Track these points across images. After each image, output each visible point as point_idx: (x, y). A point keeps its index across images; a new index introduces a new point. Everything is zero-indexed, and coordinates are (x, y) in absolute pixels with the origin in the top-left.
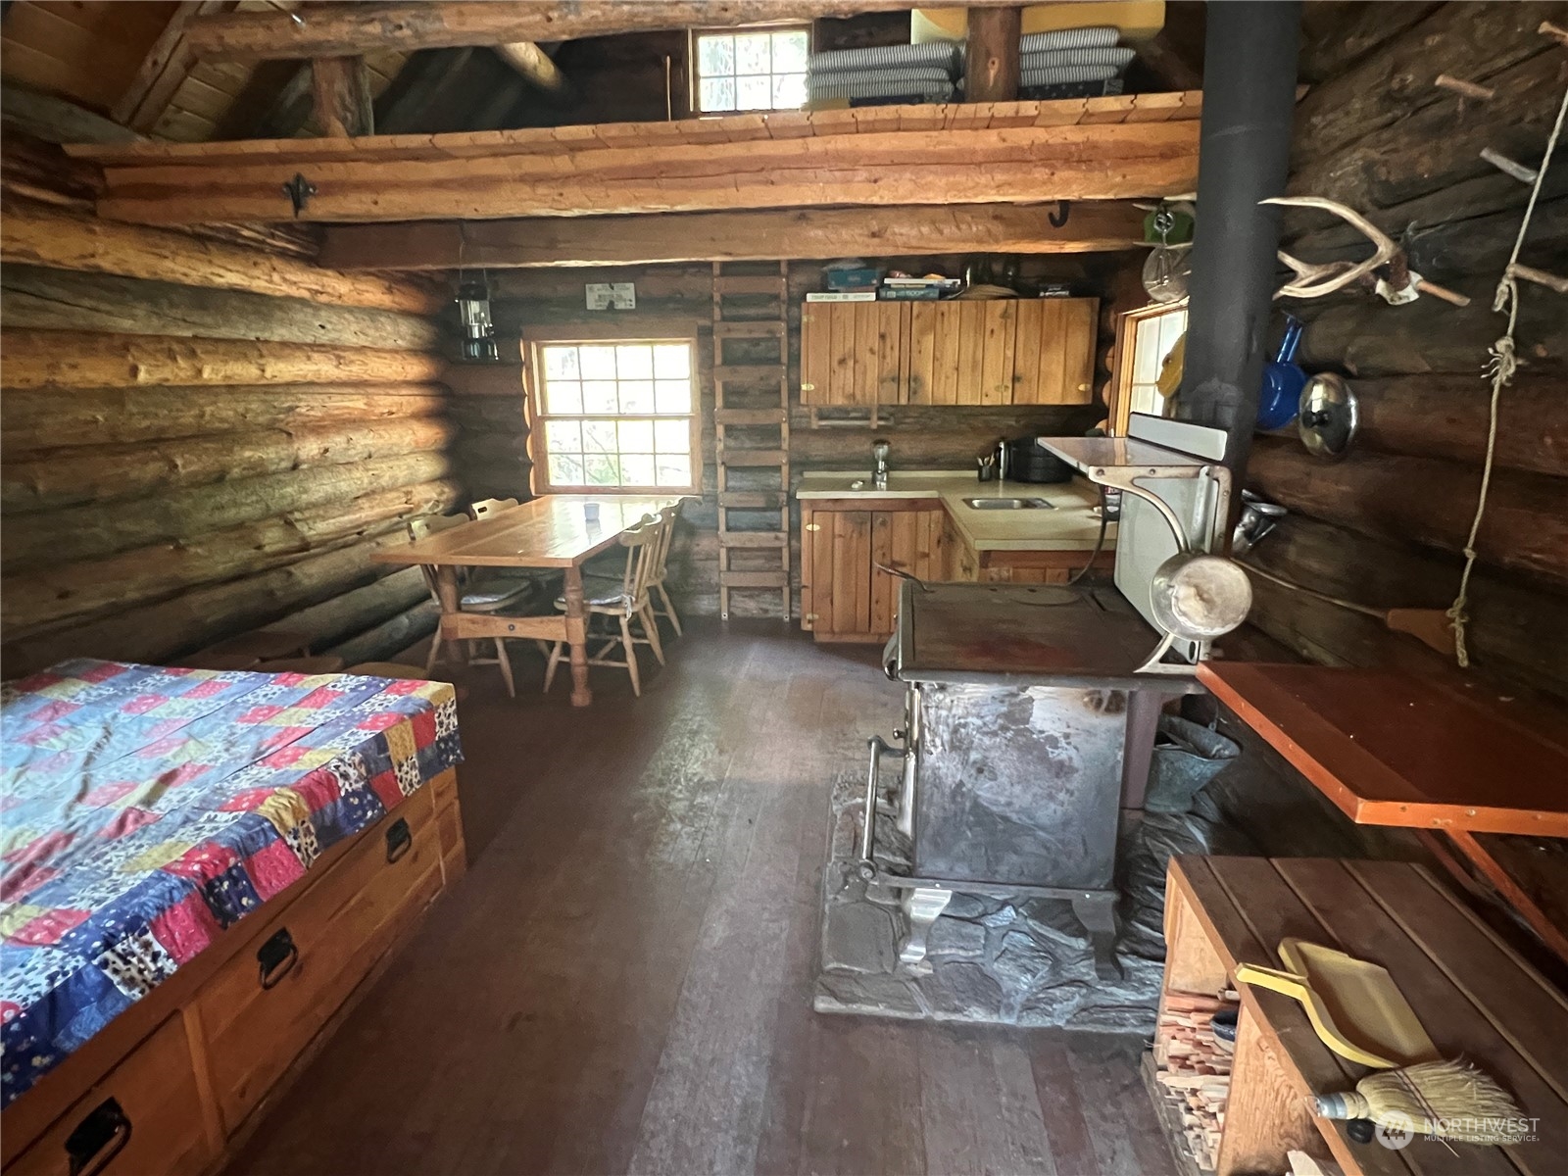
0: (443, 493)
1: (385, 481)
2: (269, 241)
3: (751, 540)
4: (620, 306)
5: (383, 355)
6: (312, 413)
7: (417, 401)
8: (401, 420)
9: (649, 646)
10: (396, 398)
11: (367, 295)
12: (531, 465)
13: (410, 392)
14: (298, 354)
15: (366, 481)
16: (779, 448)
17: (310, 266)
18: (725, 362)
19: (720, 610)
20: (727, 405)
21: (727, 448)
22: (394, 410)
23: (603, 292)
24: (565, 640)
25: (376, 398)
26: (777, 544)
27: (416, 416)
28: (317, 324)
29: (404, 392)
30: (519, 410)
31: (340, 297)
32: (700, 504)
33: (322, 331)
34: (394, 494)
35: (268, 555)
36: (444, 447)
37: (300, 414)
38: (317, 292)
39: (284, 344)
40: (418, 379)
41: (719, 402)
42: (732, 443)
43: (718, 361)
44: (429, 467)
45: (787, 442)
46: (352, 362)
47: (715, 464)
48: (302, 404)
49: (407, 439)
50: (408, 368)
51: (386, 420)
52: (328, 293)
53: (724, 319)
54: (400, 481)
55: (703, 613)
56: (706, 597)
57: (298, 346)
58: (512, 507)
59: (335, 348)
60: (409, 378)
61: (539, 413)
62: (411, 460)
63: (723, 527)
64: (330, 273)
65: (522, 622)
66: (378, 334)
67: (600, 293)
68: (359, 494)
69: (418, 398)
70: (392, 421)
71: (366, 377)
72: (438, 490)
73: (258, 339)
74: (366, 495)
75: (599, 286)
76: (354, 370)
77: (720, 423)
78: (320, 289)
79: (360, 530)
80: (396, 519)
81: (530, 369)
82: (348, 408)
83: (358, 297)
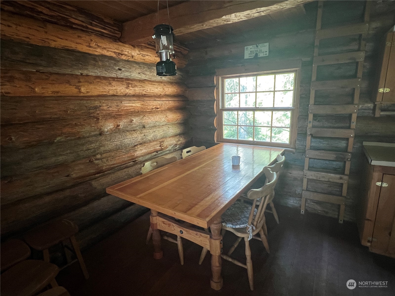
0: (179, 140)
1: (150, 137)
2: (90, 26)
3: (323, 177)
4: (261, 55)
5: (155, 83)
6: (111, 109)
7: (171, 103)
8: (162, 111)
9: (261, 241)
10: (159, 102)
11: (147, 57)
12: (215, 130)
13: (166, 99)
14: (104, 81)
15: (140, 138)
16: (349, 128)
17: (116, 41)
18: (318, 79)
19: (300, 207)
20: (316, 103)
21: (313, 127)
22: (158, 107)
23: (253, 50)
24: (209, 249)
25: (148, 102)
26: (341, 181)
27: (170, 109)
28: (117, 68)
29: (164, 99)
30: (212, 106)
31: (133, 57)
32: (294, 153)
33: (120, 72)
34: (155, 143)
35: (74, 179)
36: (182, 122)
37: (103, 110)
38: (119, 53)
39: (98, 77)
40: (172, 94)
41: (312, 101)
42: (316, 123)
43: (314, 78)
44: (173, 130)
45: (355, 124)
46: (136, 86)
47: (306, 134)
48: (104, 105)
49: (163, 119)
50: (166, 89)
51: (154, 111)
52: (126, 55)
53: (319, 55)
54: (158, 137)
55: (290, 206)
56: (291, 198)
57: (105, 78)
58: (203, 150)
59: (127, 79)
60: (168, 93)
61: (220, 108)
62: (165, 128)
63: (306, 167)
64: (127, 46)
65: (187, 231)
66: (151, 74)
67: (251, 50)
68: (136, 144)
69: (170, 102)
70: (157, 112)
71: (144, 93)
72: (177, 140)
73: (82, 74)
74: (141, 144)
75: (251, 47)
76: (138, 90)
77: (311, 113)
78: (120, 52)
79: (134, 160)
80: (155, 153)
81: (218, 89)
82: (132, 106)
83: (142, 58)
